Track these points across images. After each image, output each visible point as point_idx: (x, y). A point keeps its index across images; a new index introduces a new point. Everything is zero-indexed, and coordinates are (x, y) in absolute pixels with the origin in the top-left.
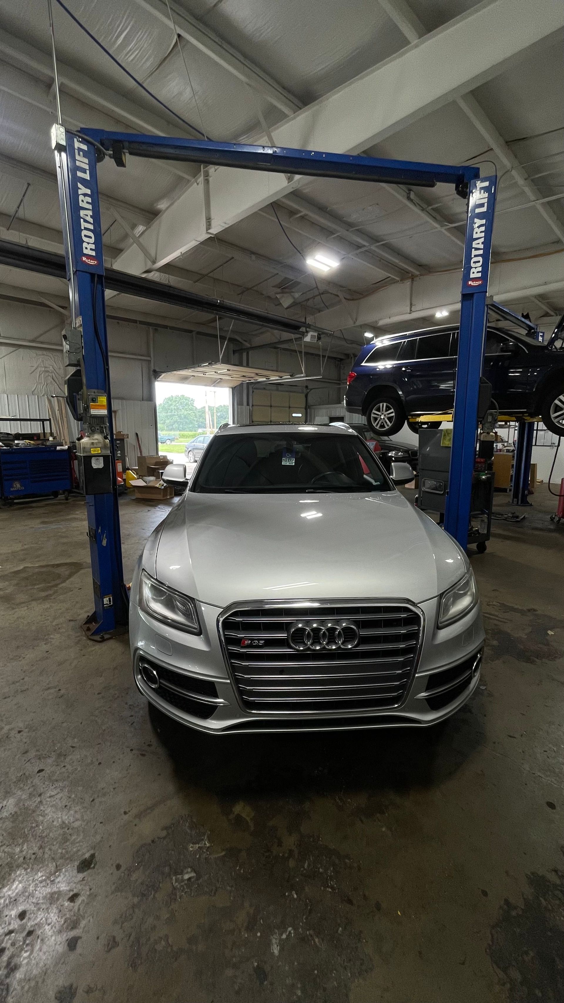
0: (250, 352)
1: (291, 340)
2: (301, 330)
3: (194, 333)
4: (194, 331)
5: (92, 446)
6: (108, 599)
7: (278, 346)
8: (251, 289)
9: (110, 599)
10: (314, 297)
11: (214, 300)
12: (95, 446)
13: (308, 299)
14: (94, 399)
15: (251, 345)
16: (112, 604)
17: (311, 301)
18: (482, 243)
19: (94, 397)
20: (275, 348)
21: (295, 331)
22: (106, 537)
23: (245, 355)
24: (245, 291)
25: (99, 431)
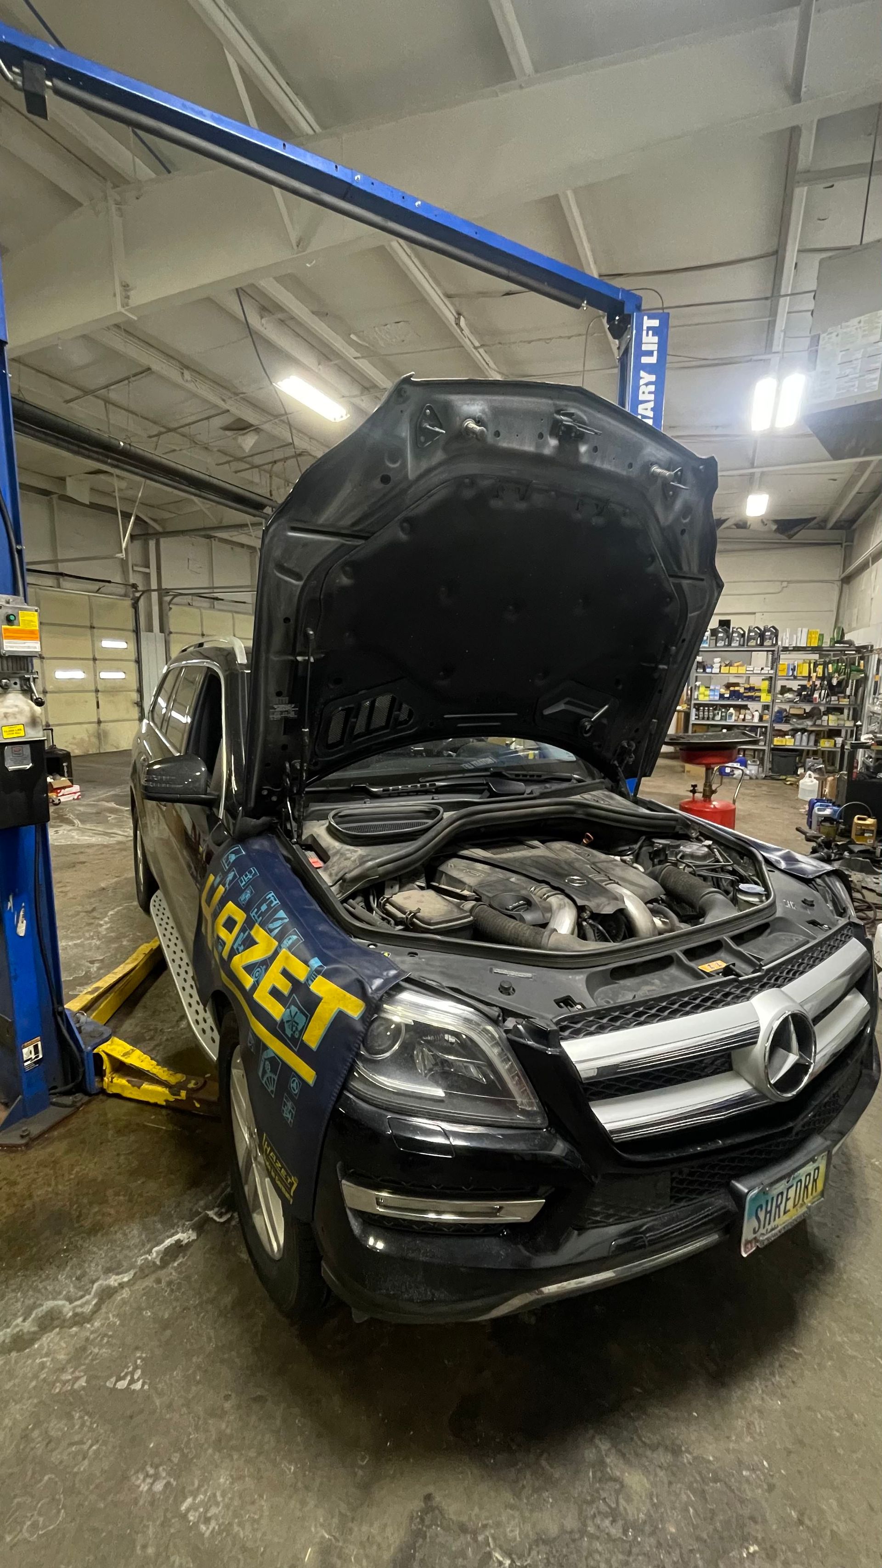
0: (162, 540)
1: (242, 526)
2: (265, 511)
3: (55, 497)
4: (56, 493)
5: (4, 722)
6: (31, 1048)
7: (216, 535)
8: (174, 430)
9: (36, 1047)
10: (285, 459)
11: (113, 441)
12: (11, 721)
13: (275, 462)
14: (12, 618)
15: (163, 527)
16: (41, 1056)
17: (279, 465)
18: (652, 409)
19: (10, 612)
20: (209, 537)
21: (257, 513)
22: (25, 916)
23: (152, 544)
24: (163, 433)
25: (18, 687)
